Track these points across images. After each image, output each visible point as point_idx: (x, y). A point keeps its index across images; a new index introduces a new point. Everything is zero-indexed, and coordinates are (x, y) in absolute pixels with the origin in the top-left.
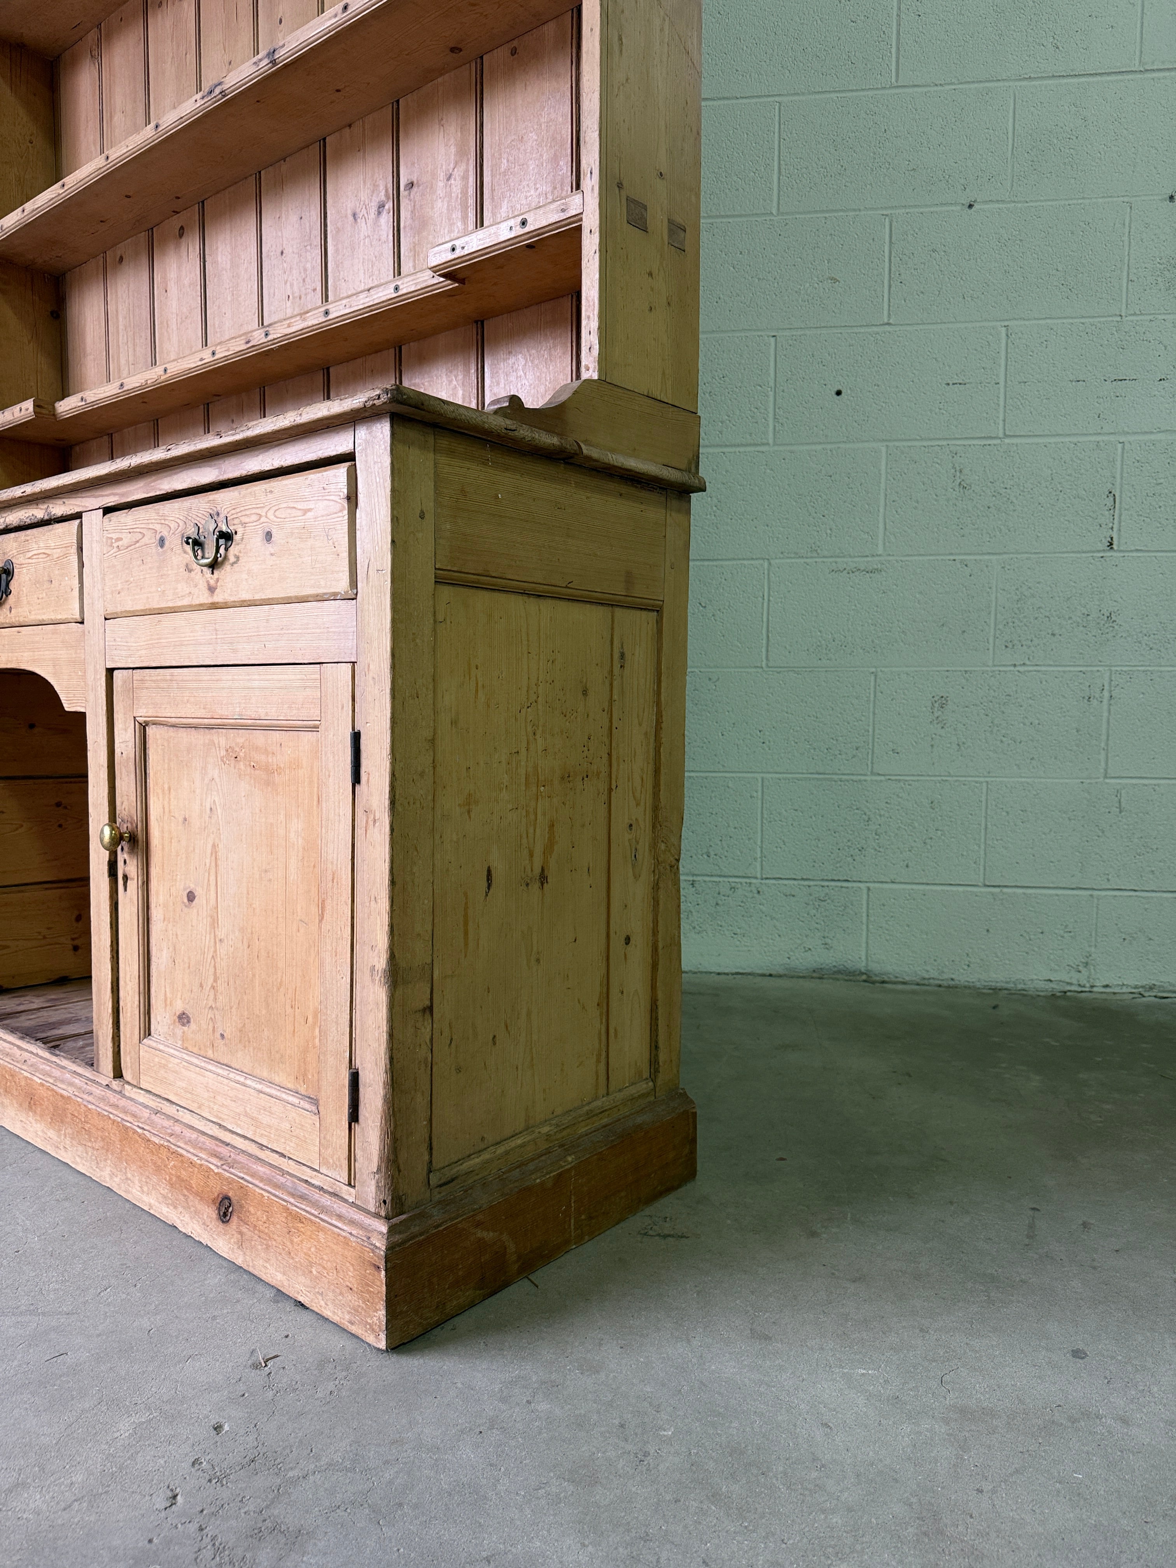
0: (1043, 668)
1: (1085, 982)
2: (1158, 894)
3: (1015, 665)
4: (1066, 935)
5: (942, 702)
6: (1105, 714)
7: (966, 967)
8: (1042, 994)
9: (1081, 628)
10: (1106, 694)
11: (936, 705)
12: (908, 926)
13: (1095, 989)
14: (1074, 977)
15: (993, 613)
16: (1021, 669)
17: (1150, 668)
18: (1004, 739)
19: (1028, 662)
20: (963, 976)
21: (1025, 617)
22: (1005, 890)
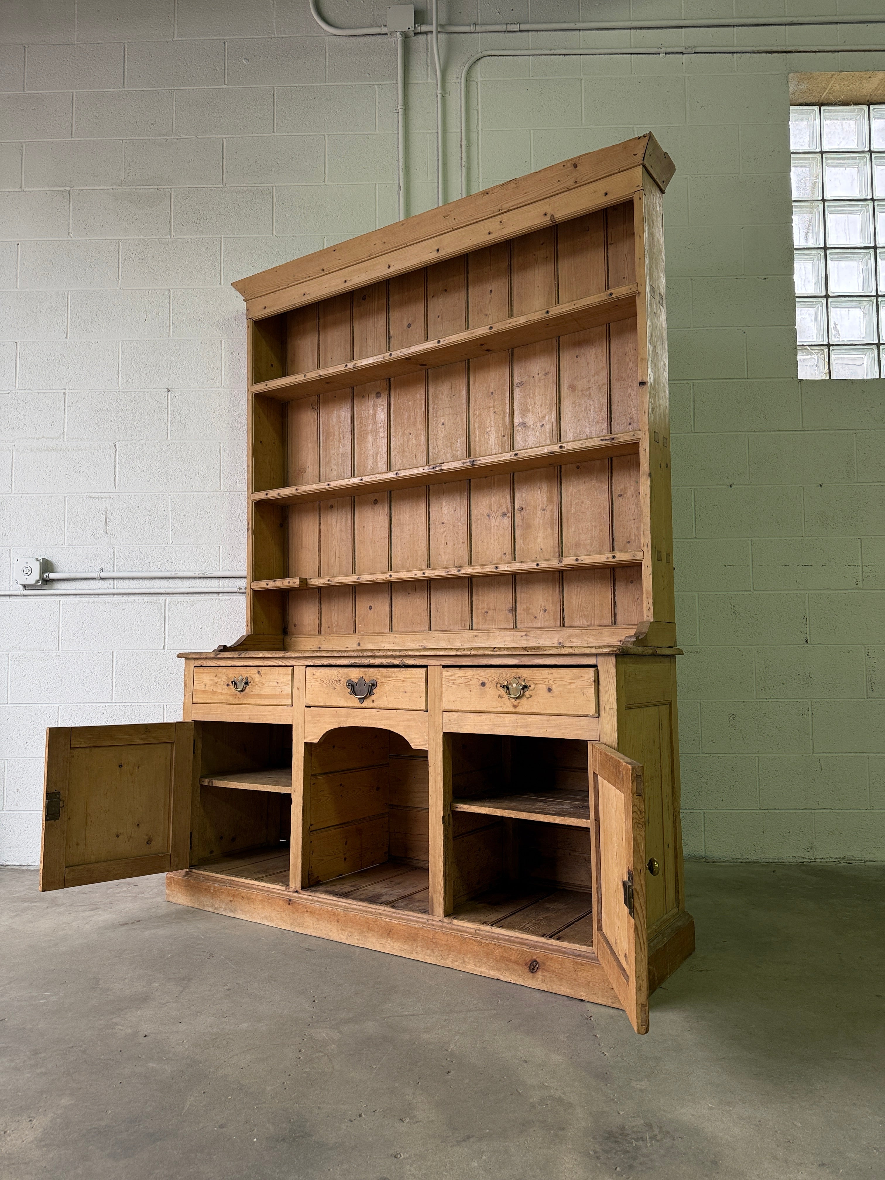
0: (780, 700)
1: (812, 857)
2: (843, 811)
3: (767, 699)
4: (800, 833)
5: (733, 717)
6: (811, 722)
7: (754, 852)
8: (792, 864)
9: (796, 681)
10: (810, 712)
11: (731, 718)
12: (724, 832)
13: (817, 860)
14: (807, 855)
15: (754, 673)
16: (770, 700)
17: (830, 700)
18: (764, 735)
19: (772, 697)
20: (753, 857)
21: (769, 675)
22: (770, 811)
